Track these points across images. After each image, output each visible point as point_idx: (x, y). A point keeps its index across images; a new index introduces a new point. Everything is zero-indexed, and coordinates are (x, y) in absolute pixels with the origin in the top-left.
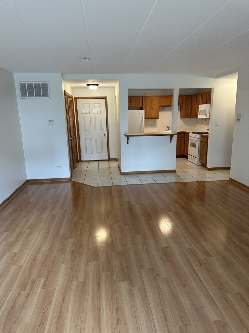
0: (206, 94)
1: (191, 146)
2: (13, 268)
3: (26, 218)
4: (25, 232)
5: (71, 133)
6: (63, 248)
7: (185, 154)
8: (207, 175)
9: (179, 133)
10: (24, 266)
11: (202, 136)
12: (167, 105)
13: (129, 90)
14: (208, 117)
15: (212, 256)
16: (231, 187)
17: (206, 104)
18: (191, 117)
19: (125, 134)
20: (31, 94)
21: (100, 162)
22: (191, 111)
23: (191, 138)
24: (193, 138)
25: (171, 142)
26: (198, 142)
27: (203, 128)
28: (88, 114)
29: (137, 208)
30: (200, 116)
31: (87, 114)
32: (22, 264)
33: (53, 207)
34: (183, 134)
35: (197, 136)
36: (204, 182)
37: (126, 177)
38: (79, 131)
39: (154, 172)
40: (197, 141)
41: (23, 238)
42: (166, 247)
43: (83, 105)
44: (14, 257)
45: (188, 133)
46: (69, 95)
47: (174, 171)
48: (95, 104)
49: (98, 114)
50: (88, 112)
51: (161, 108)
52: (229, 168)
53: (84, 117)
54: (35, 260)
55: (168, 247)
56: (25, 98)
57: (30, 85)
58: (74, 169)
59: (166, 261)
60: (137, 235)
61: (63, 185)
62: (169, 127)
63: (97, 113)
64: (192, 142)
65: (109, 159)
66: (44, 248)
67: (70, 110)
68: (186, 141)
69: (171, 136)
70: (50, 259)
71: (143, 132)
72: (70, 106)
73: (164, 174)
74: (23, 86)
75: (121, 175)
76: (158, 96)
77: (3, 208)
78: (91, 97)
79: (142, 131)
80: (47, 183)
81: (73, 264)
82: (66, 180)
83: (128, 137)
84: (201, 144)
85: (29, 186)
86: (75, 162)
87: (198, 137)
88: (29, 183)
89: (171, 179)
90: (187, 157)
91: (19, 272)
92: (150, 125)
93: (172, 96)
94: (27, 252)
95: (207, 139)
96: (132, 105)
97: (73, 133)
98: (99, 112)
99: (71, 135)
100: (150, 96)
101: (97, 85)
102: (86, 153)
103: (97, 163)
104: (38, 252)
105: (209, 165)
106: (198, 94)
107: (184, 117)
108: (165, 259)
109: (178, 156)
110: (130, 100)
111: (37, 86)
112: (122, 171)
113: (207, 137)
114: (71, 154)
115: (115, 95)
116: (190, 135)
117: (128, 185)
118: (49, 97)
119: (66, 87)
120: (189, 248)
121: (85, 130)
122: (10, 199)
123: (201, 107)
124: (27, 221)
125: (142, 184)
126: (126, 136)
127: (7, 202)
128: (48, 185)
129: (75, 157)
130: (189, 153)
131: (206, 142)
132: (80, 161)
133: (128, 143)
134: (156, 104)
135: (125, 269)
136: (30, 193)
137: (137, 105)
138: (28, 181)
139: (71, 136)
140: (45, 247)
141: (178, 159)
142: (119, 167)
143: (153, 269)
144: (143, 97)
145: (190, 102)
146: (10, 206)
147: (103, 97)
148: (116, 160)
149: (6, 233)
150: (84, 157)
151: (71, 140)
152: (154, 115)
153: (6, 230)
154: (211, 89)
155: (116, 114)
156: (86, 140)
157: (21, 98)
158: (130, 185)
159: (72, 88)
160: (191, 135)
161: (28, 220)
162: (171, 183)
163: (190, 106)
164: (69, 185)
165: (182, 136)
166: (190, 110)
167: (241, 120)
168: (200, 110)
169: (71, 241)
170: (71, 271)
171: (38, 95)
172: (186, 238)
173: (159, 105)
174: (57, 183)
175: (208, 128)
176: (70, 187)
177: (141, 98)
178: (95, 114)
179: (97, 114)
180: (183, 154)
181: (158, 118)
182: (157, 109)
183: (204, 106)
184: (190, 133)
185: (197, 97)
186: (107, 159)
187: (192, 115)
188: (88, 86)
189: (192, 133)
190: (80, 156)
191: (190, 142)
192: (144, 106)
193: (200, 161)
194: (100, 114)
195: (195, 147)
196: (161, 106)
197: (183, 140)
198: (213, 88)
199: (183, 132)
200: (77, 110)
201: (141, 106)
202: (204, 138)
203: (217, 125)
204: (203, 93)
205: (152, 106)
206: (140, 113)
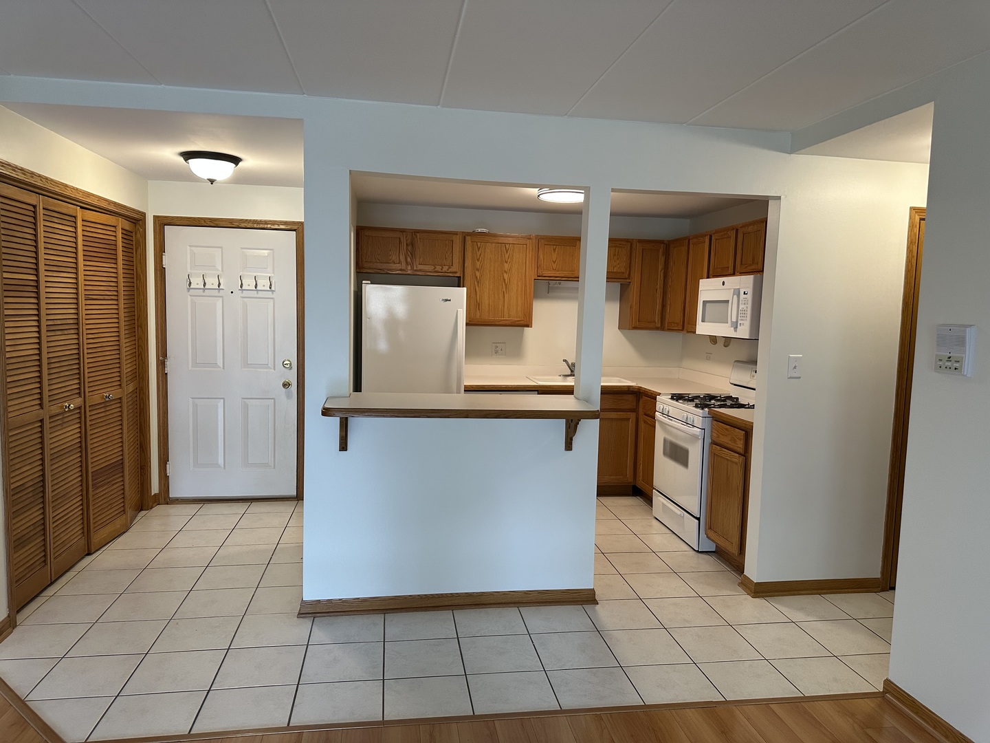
0: (733, 234)
1: (665, 454)
7: (640, 484)
11: (717, 419)
12: (566, 274)
14: (742, 333)
17: (733, 274)
18: (662, 328)
21: (253, 508)
22: (663, 306)
23: (666, 420)
24: (673, 423)
25: (569, 446)
26: (700, 442)
27: (717, 378)
28: (215, 293)
30: (703, 328)
31: (207, 292)
34: (631, 398)
35: (697, 416)
37: (319, 631)
38: (163, 363)
40: (695, 437)
43: (194, 254)
45: (653, 397)
47: (585, 598)
48: (249, 252)
49: (261, 294)
50: (212, 282)
51: (542, 285)
53: (194, 304)
58: (87, 554)
62: (574, 364)
63: (257, 290)
64: (670, 438)
65: (301, 497)
68: (642, 426)
69: (572, 421)
73: (531, 615)
75: (300, 615)
76: (529, 238)
78: (231, 221)
84: (713, 455)
86: (105, 515)
87: (698, 421)
90: (649, 500)
92: (495, 352)
95: (743, 437)
98: (263, 284)
99: (81, 389)
100: (495, 236)
101: (235, 160)
102: (197, 463)
103: (235, 515)
105: (755, 569)
106: (696, 237)
107: (635, 328)
110: (412, 244)
113: (747, 431)
116: (659, 406)
117: (286, 727)
121: (194, 363)
123: (710, 289)
129: (102, 491)
131: (741, 451)
132: (162, 498)
134: (521, 267)
137: (438, 268)
139: (81, 395)
144: (465, 235)
145: (661, 267)
147: (281, 222)
150: (185, 483)
152: (515, 314)
154: (767, 201)
156: (194, 408)
159: (143, 177)
160: (664, 403)
163: (660, 286)
165: (627, 407)
166: (659, 301)
167: (968, 368)
168: (705, 303)
173: (532, 274)
175: (744, 377)
177: (458, 241)
178: (245, 294)
179: (254, 294)
180: (631, 480)
181: (528, 325)
182: (526, 286)
183: (723, 283)
184: (659, 394)
185: (691, 246)
186: (295, 493)
187: (667, 321)
188: (186, 160)
189: (672, 398)
190: (164, 479)
191: (660, 436)
192: (468, 271)
193: (711, 534)
194: (269, 294)
195: (684, 462)
196: (539, 278)
197: (631, 424)
198: (779, 198)
199: (629, 387)
200: (161, 272)
201: (456, 273)
202: (726, 429)
203: (796, 375)
204: (717, 232)
205: (506, 276)
206: (447, 300)
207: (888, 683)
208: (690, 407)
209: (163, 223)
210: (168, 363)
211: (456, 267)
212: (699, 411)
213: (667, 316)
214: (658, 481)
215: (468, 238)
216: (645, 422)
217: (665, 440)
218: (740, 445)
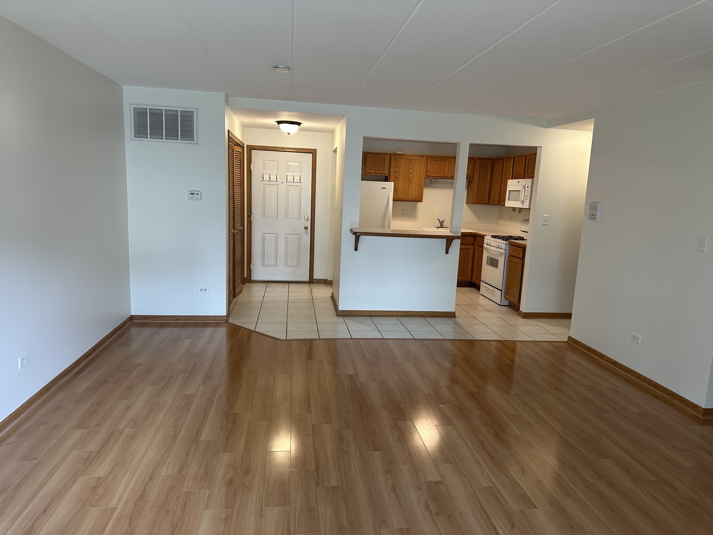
1: (487, 263)
2: (93, 514)
3: (125, 401)
4: (122, 432)
5: (234, 221)
6: (207, 474)
7: (474, 280)
8: (519, 328)
9: (464, 235)
10: (117, 510)
11: (511, 244)
12: (441, 175)
13: (366, 139)
14: (526, 206)
15: (536, 508)
16: (571, 356)
17: (524, 178)
18: (488, 203)
19: (351, 230)
20: (156, 133)
21: (291, 285)
22: (490, 192)
23: (488, 247)
24: (493, 248)
25: (447, 252)
26: (504, 256)
27: (514, 229)
28: (274, 183)
29: (373, 392)
30: (508, 204)
31: (271, 183)
32: (112, 504)
33: (187, 379)
34: (471, 238)
35: (503, 244)
36: (514, 342)
37: (348, 320)
38: (250, 216)
39: (410, 314)
40: (502, 253)
41: (117, 446)
42: (437, 483)
43: (264, 164)
44: (95, 488)
45: (482, 237)
46: (236, 140)
47: (451, 315)
48: (290, 163)
49: (295, 184)
50: (273, 178)
51: (428, 180)
52: (568, 316)
53: (264, 188)
54: (142, 496)
55: (441, 482)
56: (142, 139)
57: (156, 115)
58: (234, 297)
59: (437, 514)
60: (374, 452)
61: (209, 331)
62: (443, 222)
63: (294, 182)
64: (490, 256)
65: (312, 281)
66: (164, 472)
67: (237, 171)
68: (477, 252)
69: (449, 240)
70: (178, 498)
71: (389, 228)
72: (236, 162)
73: (429, 320)
74: (140, 114)
75: (337, 316)
76: (423, 156)
77: (74, 374)
78: (282, 148)
79: (387, 225)
80: (175, 325)
81: (230, 510)
82: (216, 320)
83: (357, 236)
84: (509, 261)
85: (134, 330)
86: (238, 282)
87: (503, 246)
88: (134, 322)
89: (444, 331)
90: (477, 287)
91: (107, 523)
92: (403, 215)
93: (455, 158)
94: (126, 478)
95: (522, 251)
96: (368, 171)
97: (238, 220)
98: (297, 179)
99: (234, 225)
100: (406, 155)
101: (299, 124)
102: (263, 265)
103: (285, 287)
104: (151, 478)
105: (524, 308)
106: (507, 158)
107: (475, 203)
108: (433, 508)
109: (460, 284)
110: (365, 160)
111: (172, 116)
112: (340, 309)
113: (524, 248)
114: (231, 265)
115: (333, 147)
116: (485, 241)
117: (352, 339)
118: (195, 141)
119: (232, 124)
120: (486, 487)
121: (264, 216)
122: (91, 357)
123: (513, 185)
124: (128, 408)
125: (383, 339)
126: (355, 233)
127: (84, 363)
128: (176, 330)
129: (238, 271)
130: (483, 278)
131: (521, 258)
132: (248, 280)
133: (356, 249)
134: (418, 170)
135: (345, 528)
136: (135, 346)
137: (377, 172)
138: (132, 318)
139: (234, 227)
140: (168, 468)
141: (459, 288)
142: (334, 300)
143: (408, 529)
144: (391, 155)
145: (489, 172)
146: (90, 372)
147: (308, 149)
148: (326, 282)
149: (79, 433)
150: (259, 273)
151: (234, 234)
152: (413, 194)
153: (79, 426)
154: (536, 148)
155: (334, 186)
156: (264, 238)
157: (133, 138)
158: (358, 339)
159: (244, 126)
160: (488, 239)
161: (130, 406)
162: (445, 340)
163: (489, 180)
164: (222, 332)
165: (469, 243)
166: (488, 190)
167: (598, 217)
168: (510, 191)
169: (226, 458)
170: (225, 528)
171: (172, 134)
172: (479, 463)
173: (423, 175)
174: (197, 325)
175: (524, 227)
176: (225, 337)
177: (387, 158)
178: (288, 184)
179: (292, 184)
180: (470, 279)
181: (421, 201)
182: (420, 181)
183: (519, 182)
184: (486, 236)
185: (505, 163)
186: (308, 280)
187: (491, 199)
188: (278, 124)
189: (492, 237)
190: (249, 270)
191: (485, 255)
192: (392, 173)
193: (507, 296)
194: (299, 184)
195: (496, 266)
196: (427, 177)
197: (471, 251)
198: (541, 147)
199: (471, 233)
200: (250, 172)
201: (386, 174)
202: (516, 249)
203: (546, 224)
204: (517, 157)
205: (410, 176)
206: (384, 188)
207: (569, 337)
208: (500, 241)
209: (251, 148)
210: (252, 216)
211: (386, 171)
212: (504, 242)
213: (491, 197)
214: (484, 277)
215: (392, 157)
216: (478, 250)
217: (488, 257)
218: (521, 255)
